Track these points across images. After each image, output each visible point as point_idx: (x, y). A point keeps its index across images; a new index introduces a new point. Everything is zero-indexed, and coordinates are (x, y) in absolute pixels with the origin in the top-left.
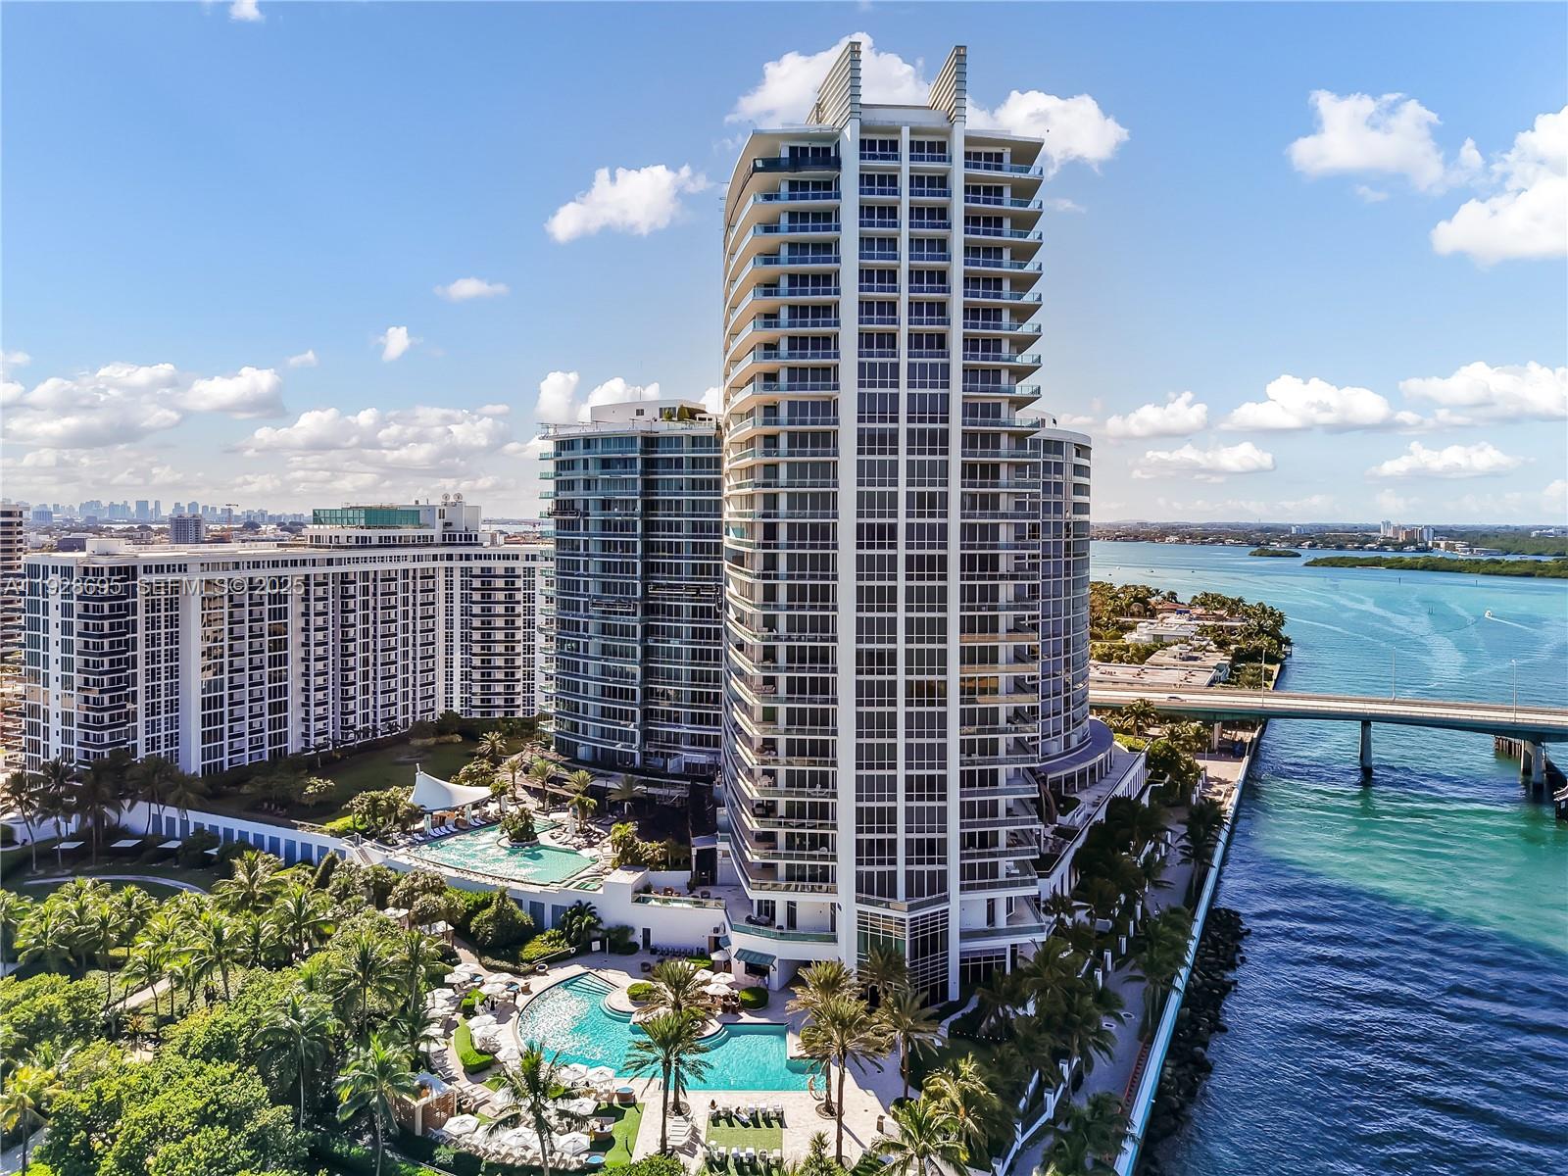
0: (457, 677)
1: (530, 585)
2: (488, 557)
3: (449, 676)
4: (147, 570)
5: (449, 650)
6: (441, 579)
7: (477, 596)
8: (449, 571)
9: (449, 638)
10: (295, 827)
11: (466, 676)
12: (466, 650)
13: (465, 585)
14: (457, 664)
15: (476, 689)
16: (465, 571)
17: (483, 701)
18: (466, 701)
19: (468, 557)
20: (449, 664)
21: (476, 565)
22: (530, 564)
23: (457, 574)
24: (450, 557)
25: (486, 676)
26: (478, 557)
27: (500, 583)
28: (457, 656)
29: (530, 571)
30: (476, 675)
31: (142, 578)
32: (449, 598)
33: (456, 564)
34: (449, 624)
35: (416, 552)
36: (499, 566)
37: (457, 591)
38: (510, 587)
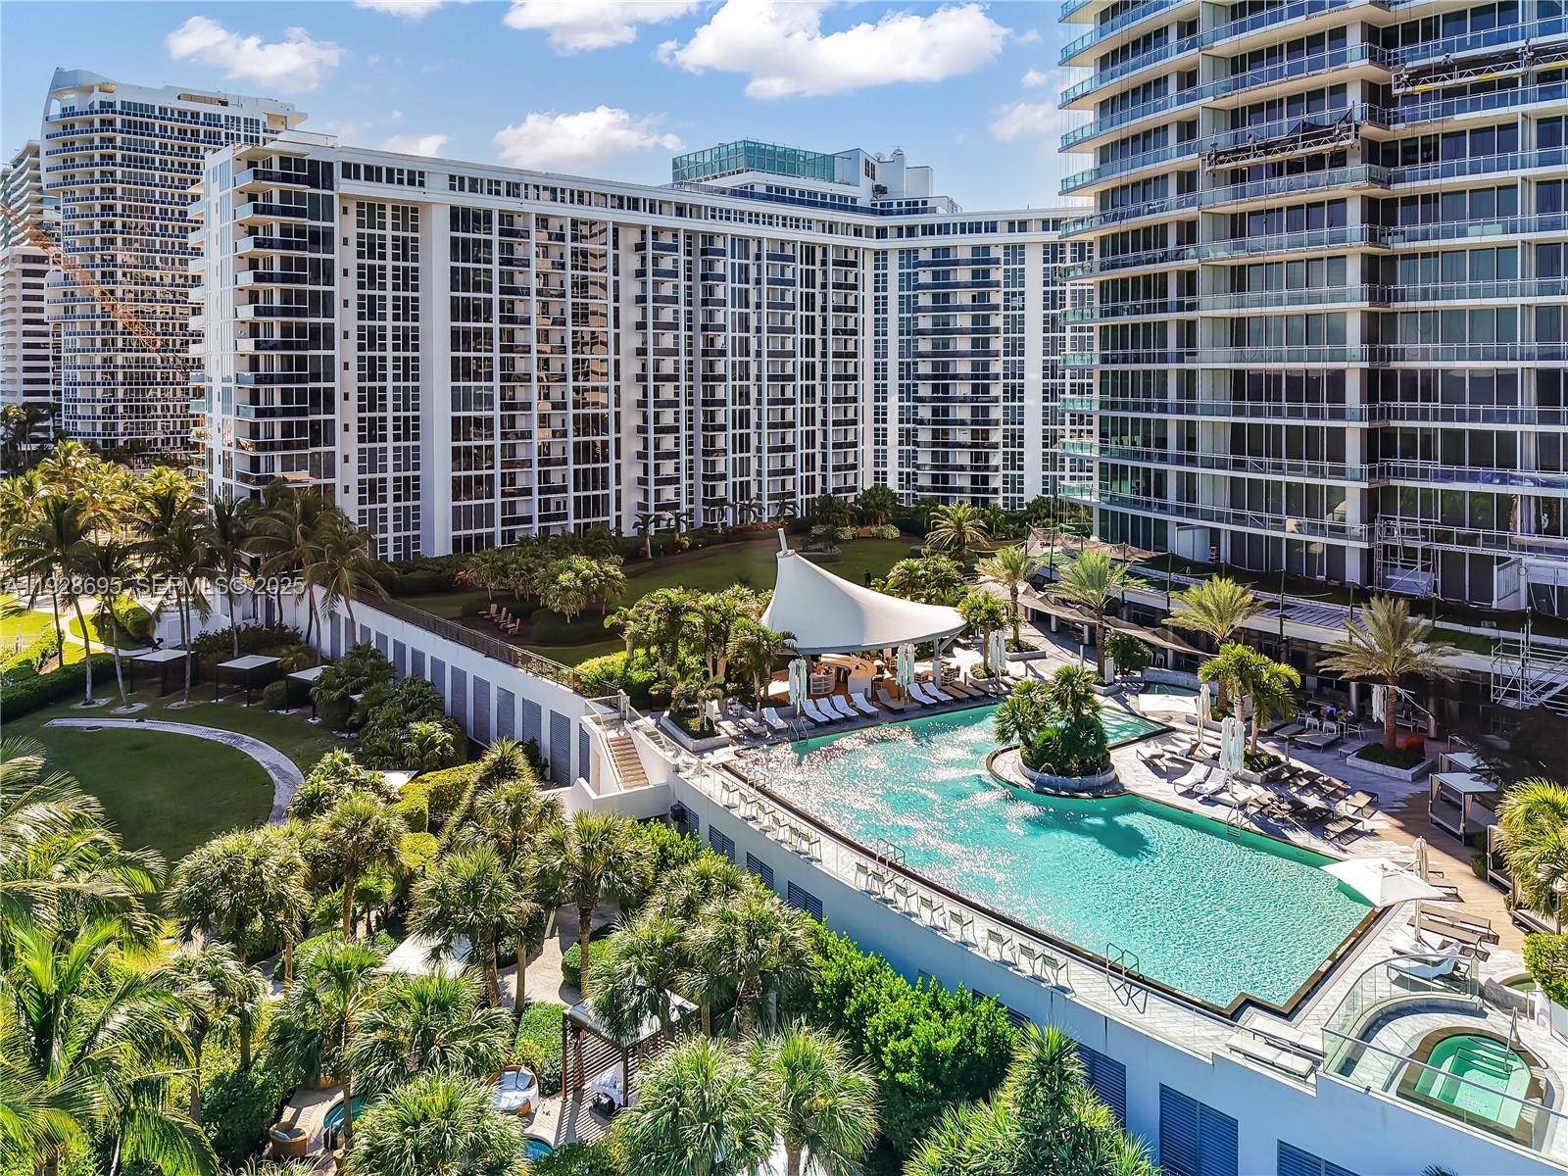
0: (893, 437)
1: (1016, 277)
2: (943, 229)
3: (880, 437)
4: (350, 171)
5: (880, 393)
6: (868, 270)
7: (925, 300)
8: (880, 256)
9: (880, 371)
11: (907, 437)
12: (908, 392)
13: (908, 281)
14: (893, 415)
15: (925, 458)
16: (908, 256)
17: (935, 479)
18: (907, 480)
19: (911, 231)
20: (880, 415)
21: (925, 243)
22: (1017, 238)
23: (893, 261)
24: (882, 233)
25: (940, 440)
26: (928, 230)
27: (964, 274)
28: (893, 403)
29: (1015, 252)
30: (924, 435)
31: (344, 186)
32: (880, 305)
33: (892, 243)
34: (880, 349)
35: (828, 215)
36: (963, 245)
37: (893, 293)
38: (981, 279)
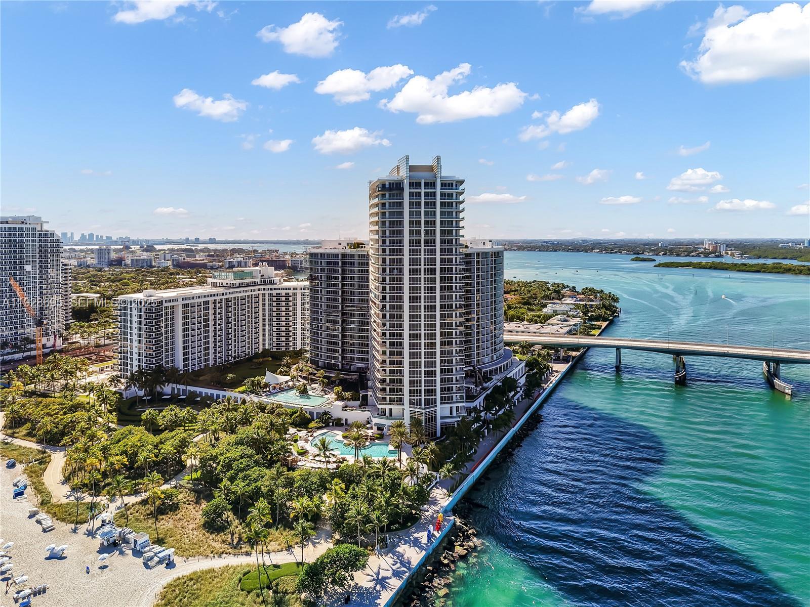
0: (267, 335)
1: (295, 299)
2: (279, 289)
3: (264, 335)
4: (166, 301)
5: (264, 325)
6: (261, 297)
7: (274, 304)
8: (264, 295)
9: (264, 320)
10: (225, 390)
11: (271, 334)
12: (270, 324)
13: (270, 300)
14: (267, 330)
15: (275, 339)
16: (270, 295)
17: (277, 344)
18: (271, 344)
19: (271, 289)
20: (264, 330)
21: (274, 292)
22: (295, 291)
23: (267, 296)
24: (264, 289)
25: (279, 335)
26: (275, 289)
27: (284, 299)
28: (267, 327)
29: (295, 294)
30: (275, 334)
31: (164, 304)
32: (264, 305)
33: (267, 292)
34: (264, 315)
35: (252, 288)
36: (283, 292)
37: (267, 302)
38: (287, 300)
